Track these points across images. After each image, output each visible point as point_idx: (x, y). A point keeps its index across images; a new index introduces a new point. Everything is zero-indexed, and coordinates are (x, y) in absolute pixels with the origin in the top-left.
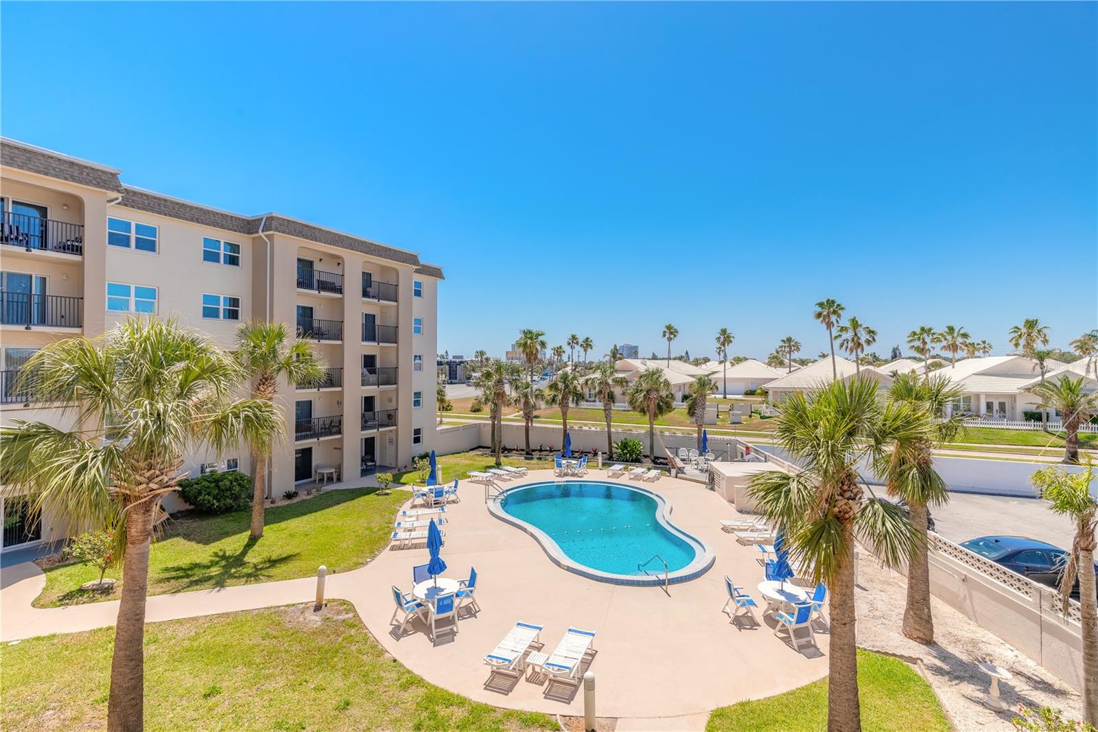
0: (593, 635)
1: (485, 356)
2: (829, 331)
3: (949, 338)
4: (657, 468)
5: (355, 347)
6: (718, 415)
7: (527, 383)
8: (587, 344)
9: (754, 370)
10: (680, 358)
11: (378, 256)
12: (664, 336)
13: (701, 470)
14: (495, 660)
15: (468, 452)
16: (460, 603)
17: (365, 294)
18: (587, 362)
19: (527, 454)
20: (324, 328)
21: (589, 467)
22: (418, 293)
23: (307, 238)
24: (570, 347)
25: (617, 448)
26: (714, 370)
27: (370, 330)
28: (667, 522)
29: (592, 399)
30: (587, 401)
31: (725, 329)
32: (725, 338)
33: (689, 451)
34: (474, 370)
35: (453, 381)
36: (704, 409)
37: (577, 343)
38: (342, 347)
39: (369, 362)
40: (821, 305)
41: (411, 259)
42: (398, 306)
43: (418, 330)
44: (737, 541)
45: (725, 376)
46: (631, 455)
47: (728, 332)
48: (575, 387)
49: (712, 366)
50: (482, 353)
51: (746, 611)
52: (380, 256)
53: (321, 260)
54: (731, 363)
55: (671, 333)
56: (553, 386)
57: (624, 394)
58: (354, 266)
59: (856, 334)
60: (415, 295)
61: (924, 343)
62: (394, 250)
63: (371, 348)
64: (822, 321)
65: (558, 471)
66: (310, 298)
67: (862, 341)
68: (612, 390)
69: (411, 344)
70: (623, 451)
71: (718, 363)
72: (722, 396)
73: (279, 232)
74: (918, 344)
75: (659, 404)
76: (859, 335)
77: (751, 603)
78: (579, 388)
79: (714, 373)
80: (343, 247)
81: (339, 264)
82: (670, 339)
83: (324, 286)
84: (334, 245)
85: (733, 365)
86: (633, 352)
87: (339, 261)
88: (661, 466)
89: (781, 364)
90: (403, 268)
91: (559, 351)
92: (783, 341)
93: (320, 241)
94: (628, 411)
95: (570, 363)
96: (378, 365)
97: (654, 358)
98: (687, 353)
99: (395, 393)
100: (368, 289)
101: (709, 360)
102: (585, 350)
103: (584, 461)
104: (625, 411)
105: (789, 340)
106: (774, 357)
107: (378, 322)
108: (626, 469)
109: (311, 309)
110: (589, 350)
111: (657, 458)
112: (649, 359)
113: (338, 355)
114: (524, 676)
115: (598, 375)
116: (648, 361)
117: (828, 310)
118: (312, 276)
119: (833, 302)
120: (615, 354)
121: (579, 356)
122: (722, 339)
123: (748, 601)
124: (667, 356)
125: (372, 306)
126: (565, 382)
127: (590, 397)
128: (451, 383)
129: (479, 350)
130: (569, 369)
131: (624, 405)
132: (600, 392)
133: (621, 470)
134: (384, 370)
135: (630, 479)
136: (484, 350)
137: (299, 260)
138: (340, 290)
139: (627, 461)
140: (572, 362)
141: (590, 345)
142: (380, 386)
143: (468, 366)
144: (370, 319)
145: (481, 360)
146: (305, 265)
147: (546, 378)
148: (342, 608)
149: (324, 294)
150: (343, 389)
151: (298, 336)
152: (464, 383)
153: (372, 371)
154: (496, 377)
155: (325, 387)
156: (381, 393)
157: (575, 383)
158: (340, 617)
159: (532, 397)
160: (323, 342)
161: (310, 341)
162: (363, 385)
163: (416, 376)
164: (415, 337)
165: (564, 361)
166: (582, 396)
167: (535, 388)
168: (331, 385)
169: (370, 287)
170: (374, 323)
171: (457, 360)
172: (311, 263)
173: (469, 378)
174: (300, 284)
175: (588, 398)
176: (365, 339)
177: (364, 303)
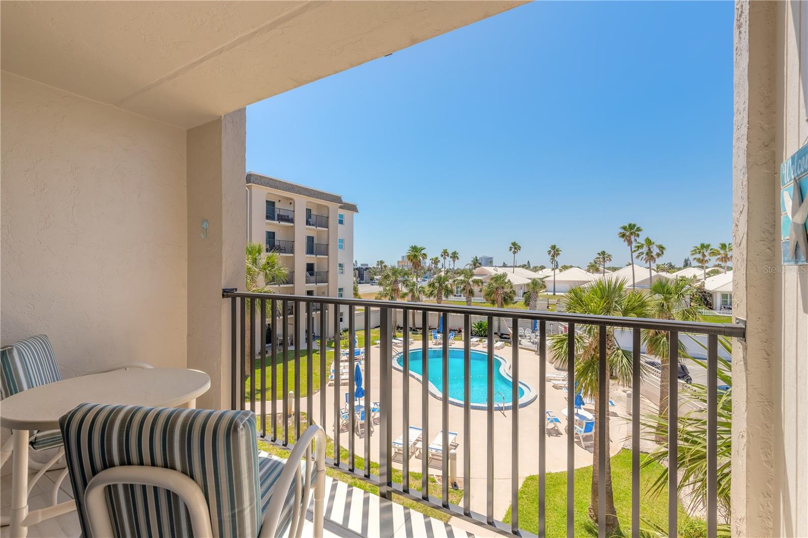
0: (456, 434)
1: (384, 264)
2: (630, 247)
3: (722, 252)
4: (503, 341)
5: (301, 258)
6: (548, 307)
7: (414, 282)
8: (455, 256)
9: (578, 275)
10: (523, 266)
11: (316, 198)
12: (511, 250)
13: (533, 343)
14: (397, 444)
15: (373, 329)
16: (374, 415)
17: (308, 223)
18: (455, 269)
19: (414, 330)
20: (282, 246)
21: (455, 340)
22: (341, 222)
23: (272, 187)
24: (443, 258)
25: (475, 328)
26: (547, 275)
27: (311, 247)
28: (507, 374)
29: (458, 295)
30: (455, 296)
31: (555, 246)
32: (555, 252)
33: (525, 330)
34: (375, 274)
35: (361, 282)
36: (536, 301)
37: (448, 255)
38: (293, 257)
39: (310, 268)
40: (624, 228)
41: (337, 199)
42: (328, 231)
43: (341, 247)
44: (553, 386)
45: (554, 279)
46: (484, 332)
47: (557, 247)
48: (447, 286)
49: (546, 273)
50: (382, 262)
51: (554, 426)
52: (317, 198)
53: (279, 201)
54: (560, 270)
55: (515, 248)
56: (432, 285)
57: (481, 291)
58: (301, 204)
59: (649, 250)
60: (339, 223)
61: (704, 256)
62: (326, 194)
63: (312, 259)
64: (625, 240)
65: (434, 341)
66: (275, 226)
67: (654, 254)
68: (472, 288)
69: (338, 255)
70: (479, 329)
71: (551, 269)
72: (552, 293)
73: (255, 184)
74: (699, 256)
75: (504, 298)
76: (652, 250)
77: (557, 420)
78: (449, 286)
79: (547, 277)
80: (294, 193)
81: (291, 203)
82: (514, 253)
83: (282, 218)
84: (288, 191)
85: (561, 271)
86: (490, 262)
87: (291, 202)
88: (505, 340)
89: (597, 270)
90: (332, 206)
91: (436, 261)
92: (599, 254)
93: (280, 189)
94: (484, 303)
95: (443, 269)
96: (316, 270)
97: (505, 266)
98: (528, 262)
99: (326, 288)
100: (309, 220)
101: (545, 268)
102: (454, 261)
103: (452, 335)
104: (482, 303)
105: (604, 253)
106: (592, 266)
107: (315, 241)
108: (480, 341)
109: (274, 233)
110: (456, 260)
111: (502, 334)
112: (501, 267)
113: (291, 263)
114: (414, 455)
115: (462, 278)
116: (499, 268)
117: (629, 232)
118: (274, 212)
119: (634, 226)
120: (476, 263)
121: (450, 264)
122: (552, 252)
123: (555, 419)
124: (513, 265)
125: (312, 231)
126: (439, 283)
127: (457, 293)
128: (360, 283)
129: (379, 260)
130: (443, 274)
131: (481, 298)
132: (464, 289)
133: (477, 341)
134: (319, 273)
135: (484, 347)
136: (384, 260)
137: (267, 201)
138: (291, 220)
139: (482, 336)
140: (445, 268)
141: (457, 257)
142: (318, 284)
143: (372, 271)
144: (310, 240)
145: (382, 268)
146: (270, 205)
147: (426, 279)
148: (303, 417)
149: (282, 223)
150: (294, 286)
151: (267, 251)
152: (368, 283)
153: (312, 274)
154: (392, 279)
155: (284, 284)
156: (318, 288)
157: (447, 283)
158: (303, 421)
159: (417, 292)
160: (281, 254)
161: (275, 254)
162: (306, 283)
163: (340, 276)
164: (340, 251)
165: (439, 268)
166: (451, 292)
167: (419, 286)
168: (287, 283)
169: (310, 218)
170: (313, 242)
171: (364, 267)
172: (273, 203)
173: (372, 279)
174: (268, 218)
175: (455, 294)
176: (307, 253)
177: (307, 229)
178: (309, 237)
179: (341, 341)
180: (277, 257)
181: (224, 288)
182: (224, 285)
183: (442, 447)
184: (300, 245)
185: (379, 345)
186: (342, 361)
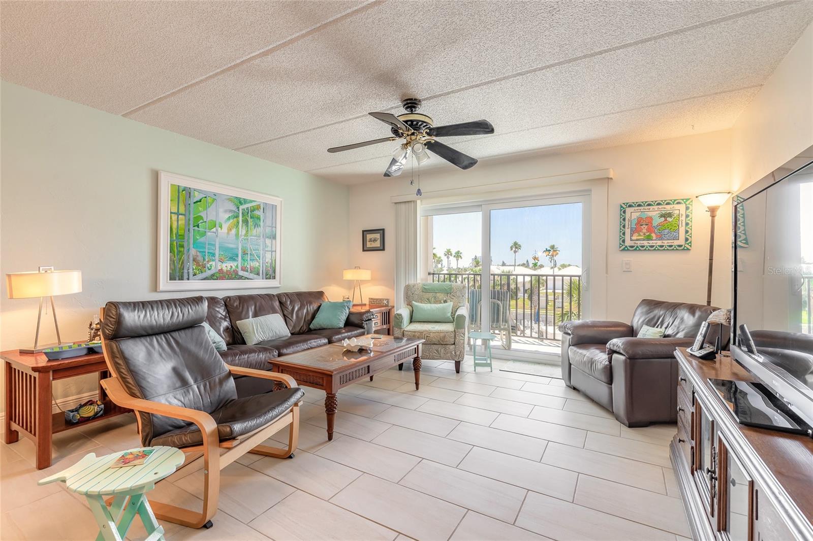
8: (458, 255)
10: (523, 265)
12: (512, 249)
18: (459, 267)
24: (446, 257)
31: (554, 245)
37: (451, 255)
47: (556, 247)
49: (546, 271)
54: (559, 268)
55: (516, 248)
71: (549, 268)
82: (515, 252)
97: (504, 264)
98: (527, 261)
101: (543, 266)
102: (457, 260)
110: (460, 259)
112: (500, 265)
120: (477, 263)
124: (514, 264)
141: (461, 256)
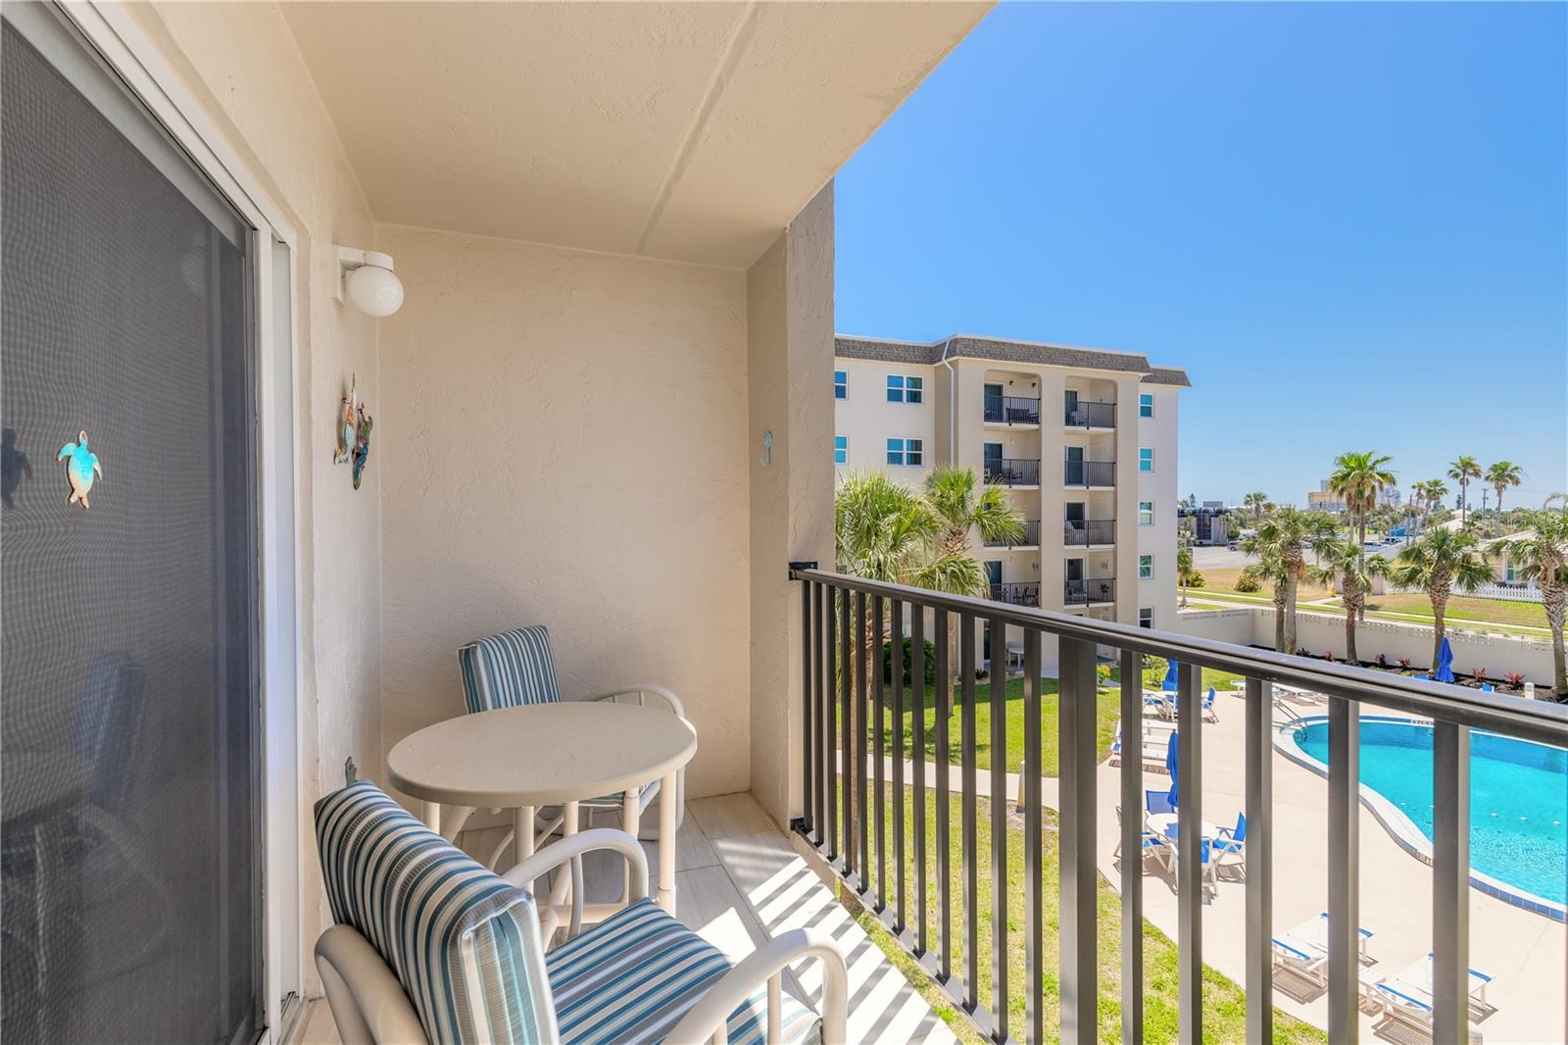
0: (1488, 979)
1: (1265, 502)
5: (1056, 494)
7: (1352, 547)
8: (1502, 476)
11: (1087, 366)
16: (1220, 858)
17: (1069, 421)
20: (1016, 470)
22: (1146, 412)
23: (995, 358)
24: (1458, 481)
27: (1076, 470)
29: (1515, 582)
30: (1503, 585)
34: (1243, 525)
35: (1205, 542)
37: (1476, 474)
38: (1039, 493)
39: (1075, 513)
41: (1137, 364)
42: (1116, 433)
43: (1146, 466)
48: (1467, 558)
50: (1258, 497)
52: (1090, 365)
53: (1011, 382)
56: (1413, 554)
58: (1055, 382)
60: (1142, 415)
63: (1078, 493)
66: (1001, 432)
69: (1134, 485)
73: (964, 355)
78: (1478, 559)
80: (1040, 362)
81: (1034, 385)
83: (1016, 416)
84: (1029, 361)
87: (1034, 381)
90: (1125, 378)
91: (1434, 491)
93: (1013, 360)
95: (1460, 512)
96: (1087, 516)
99: (1112, 555)
100: (1073, 414)
102: (1500, 489)
107: (1086, 457)
109: (1000, 446)
110: (1509, 486)
113: (1034, 504)
115: (1529, 535)
118: (1000, 401)
121: (1483, 499)
125: (1079, 436)
126: (1440, 549)
127: (1509, 578)
128: (1201, 545)
129: (1252, 493)
130: (1454, 526)
132: (1535, 568)
134: (1097, 524)
136: (1264, 492)
137: (986, 386)
138: (1035, 419)
140: (1466, 509)
142: (1090, 546)
143: (1232, 518)
144: (1075, 455)
145: (1257, 509)
146: (994, 393)
147: (1400, 538)
148: (1049, 818)
149: (1016, 426)
150: (1040, 549)
151: (987, 481)
152: (1223, 545)
153: (1079, 526)
154: (1285, 536)
155: (1019, 545)
156: (1092, 555)
157: (1467, 549)
158: (1048, 827)
159: (1361, 571)
160: (1014, 487)
161: (1000, 487)
162: (1066, 544)
163: (1143, 532)
164: (1143, 475)
165: (1447, 508)
166: (1486, 575)
167: (1367, 557)
168: (1026, 543)
169: (1076, 410)
170: (1081, 459)
171: (1211, 509)
172: (1000, 388)
173: (1233, 536)
174: (988, 417)
175: (1504, 578)
176: (1069, 482)
177: (1067, 433)
178: (1073, 448)
179: (1144, 671)
180: (1004, 493)
181: (792, 561)
182: (792, 553)
183: (1431, 998)
184: (1053, 466)
185: (1243, 693)
186: (1147, 716)
